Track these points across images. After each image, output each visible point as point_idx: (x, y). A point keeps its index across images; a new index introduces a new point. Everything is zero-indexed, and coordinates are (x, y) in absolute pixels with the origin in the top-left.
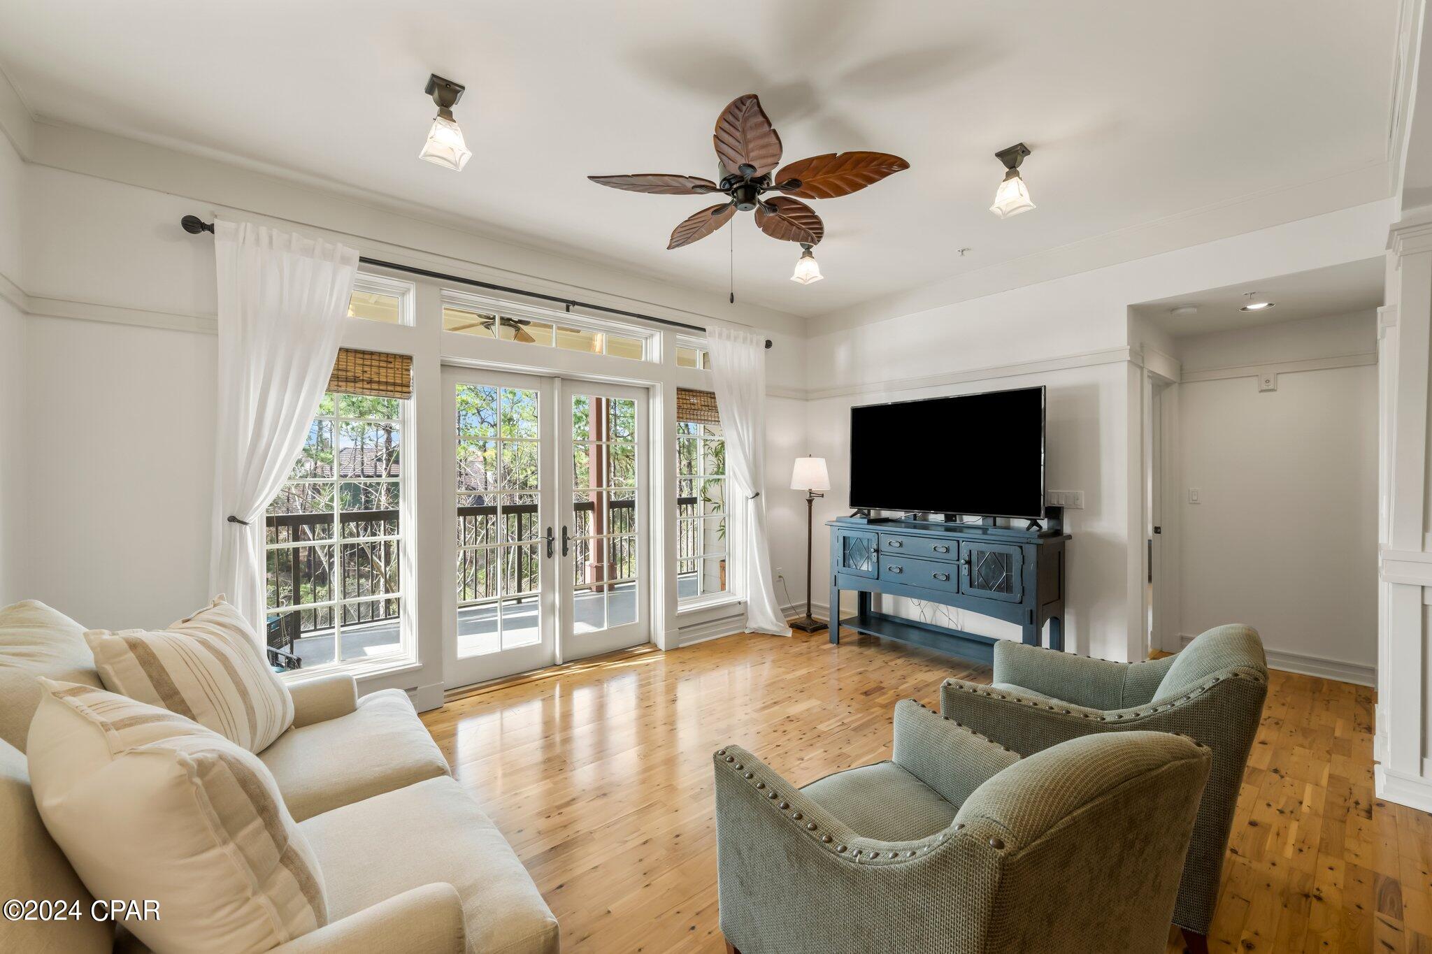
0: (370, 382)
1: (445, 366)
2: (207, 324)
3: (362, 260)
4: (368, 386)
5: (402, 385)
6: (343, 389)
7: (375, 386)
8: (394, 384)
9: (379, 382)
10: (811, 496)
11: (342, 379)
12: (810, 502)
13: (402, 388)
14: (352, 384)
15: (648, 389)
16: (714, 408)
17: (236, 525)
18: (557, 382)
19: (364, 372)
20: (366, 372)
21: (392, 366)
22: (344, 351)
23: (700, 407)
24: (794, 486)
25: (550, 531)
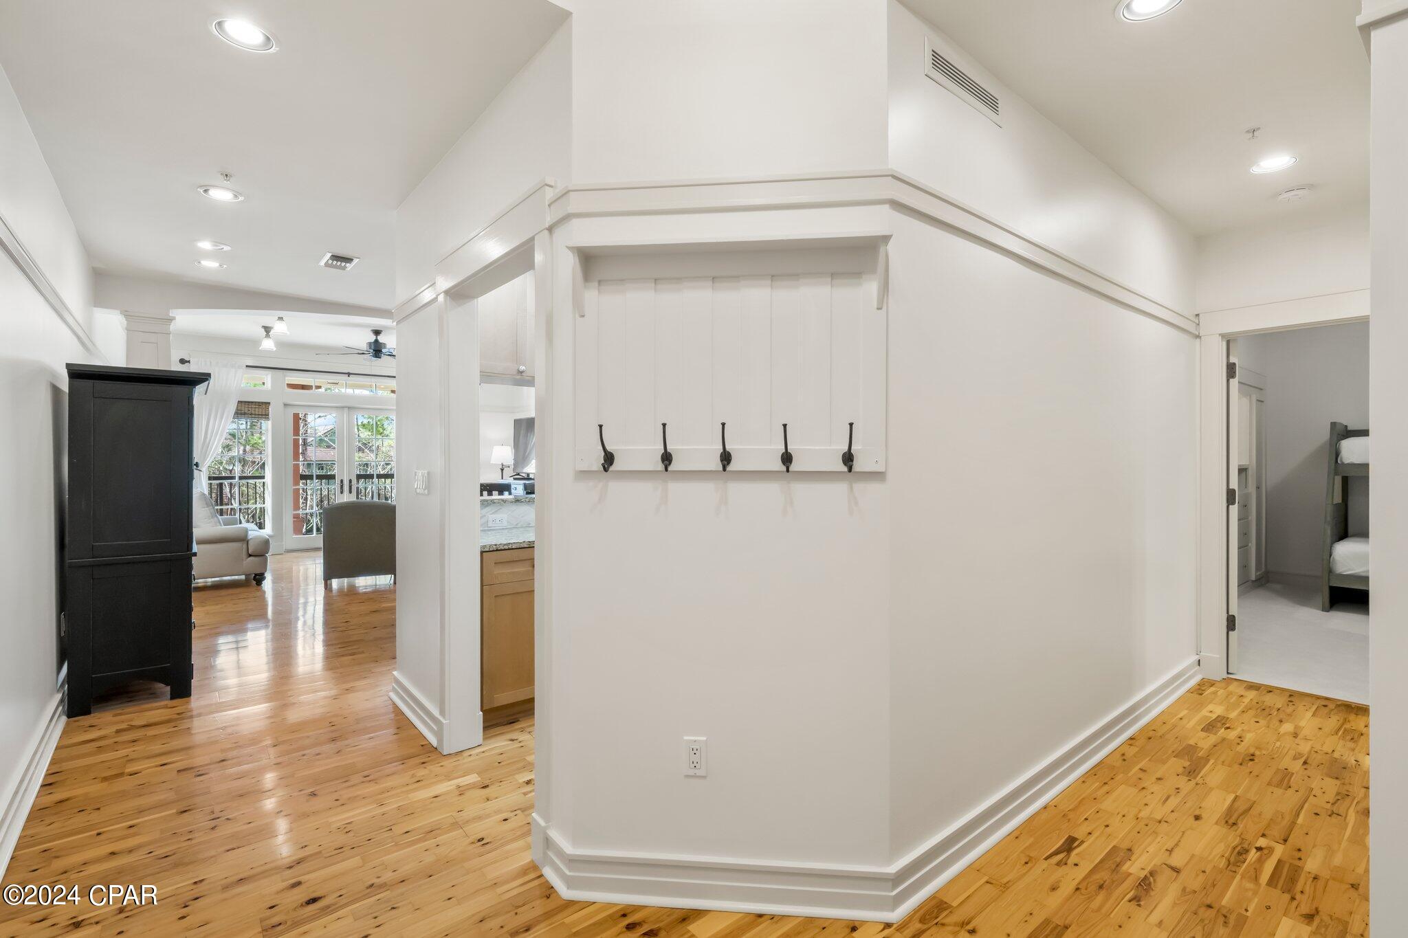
0: (251, 414)
1: (286, 405)
3: (247, 366)
4: (251, 416)
5: (265, 415)
6: (240, 417)
7: (253, 416)
8: (262, 415)
9: (255, 414)
10: (502, 467)
11: (239, 414)
12: (502, 470)
14: (244, 416)
18: (346, 410)
20: (249, 410)
21: (261, 407)
22: (240, 402)
24: (493, 462)
25: (342, 481)
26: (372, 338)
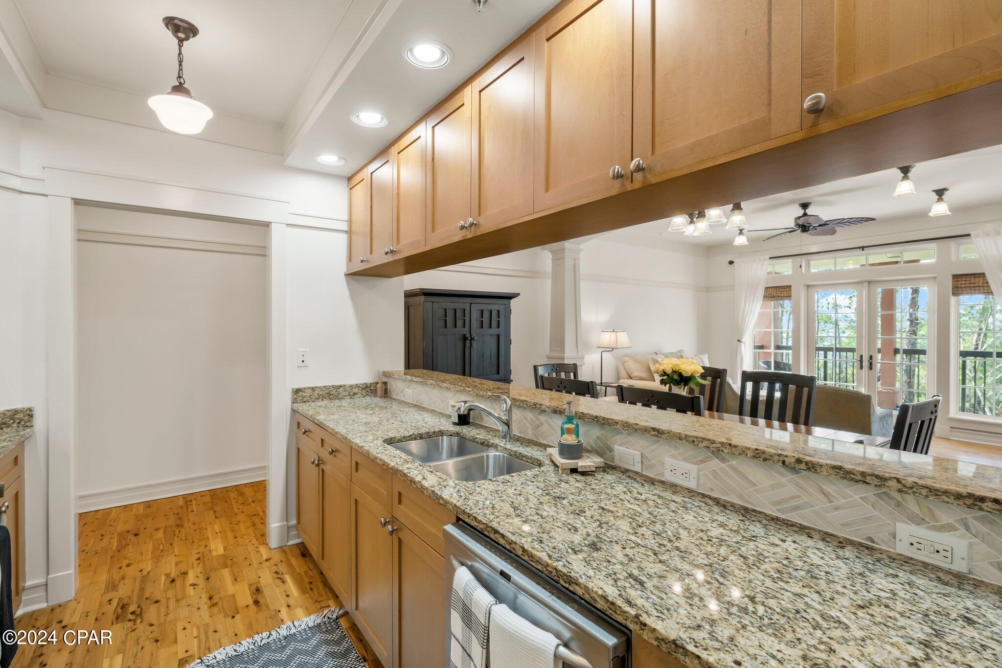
1: (808, 286)
2: (732, 287)
3: (770, 258)
6: (770, 300)
7: (778, 298)
8: (786, 296)
9: (781, 297)
11: (768, 297)
13: (789, 297)
14: (773, 298)
15: (935, 278)
18: (866, 284)
19: (776, 293)
21: (785, 290)
22: (767, 288)
25: (861, 357)
26: (800, 212)
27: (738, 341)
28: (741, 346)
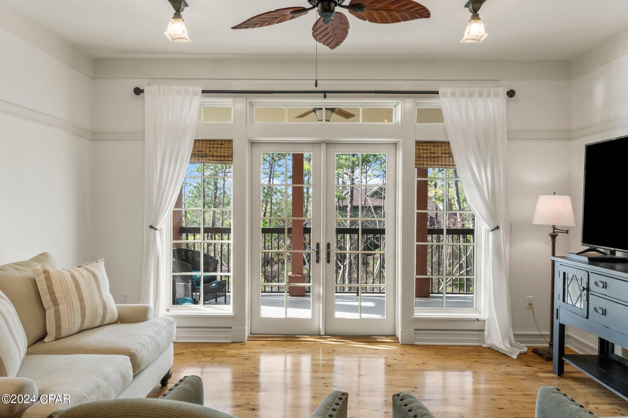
0: (213, 156)
1: (252, 143)
2: (141, 136)
3: (203, 92)
4: (212, 159)
5: (228, 157)
6: (200, 161)
7: (215, 158)
8: (224, 156)
9: (217, 156)
10: (554, 232)
11: (196, 156)
12: (554, 237)
14: (205, 158)
15: (396, 144)
16: (450, 155)
17: (152, 229)
18: (324, 146)
19: (210, 151)
20: (211, 151)
21: (223, 146)
23: (440, 155)
24: (536, 221)
25: (318, 245)
27: (151, 227)
28: (155, 236)
